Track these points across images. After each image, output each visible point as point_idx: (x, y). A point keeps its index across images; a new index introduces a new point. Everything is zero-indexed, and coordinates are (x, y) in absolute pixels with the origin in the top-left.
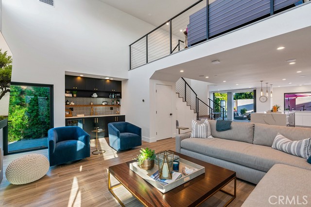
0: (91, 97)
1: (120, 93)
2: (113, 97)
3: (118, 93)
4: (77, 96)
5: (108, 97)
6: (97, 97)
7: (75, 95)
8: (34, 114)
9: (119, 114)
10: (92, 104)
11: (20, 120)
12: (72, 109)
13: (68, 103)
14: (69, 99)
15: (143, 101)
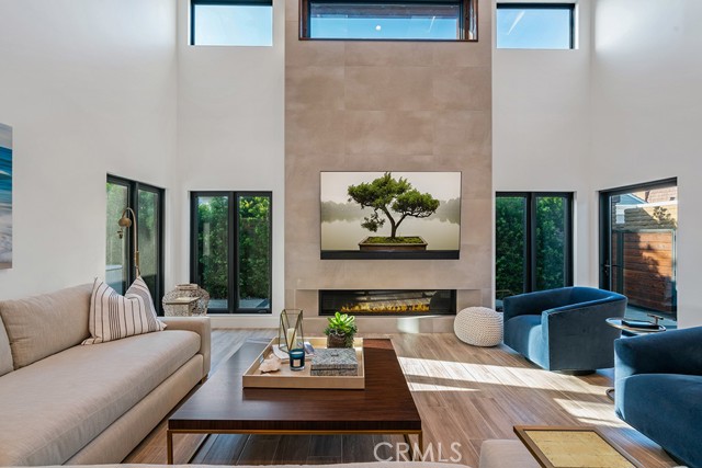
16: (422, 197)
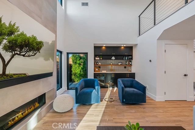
0: (111, 59)
1: (132, 56)
2: (126, 59)
3: (130, 56)
4: (102, 59)
5: (123, 59)
6: (115, 59)
7: (101, 58)
8: (84, 69)
9: (130, 71)
10: (111, 64)
11: (79, 72)
12: (100, 67)
13: (97, 63)
14: (98, 61)
15: (150, 61)
16: (29, 39)
